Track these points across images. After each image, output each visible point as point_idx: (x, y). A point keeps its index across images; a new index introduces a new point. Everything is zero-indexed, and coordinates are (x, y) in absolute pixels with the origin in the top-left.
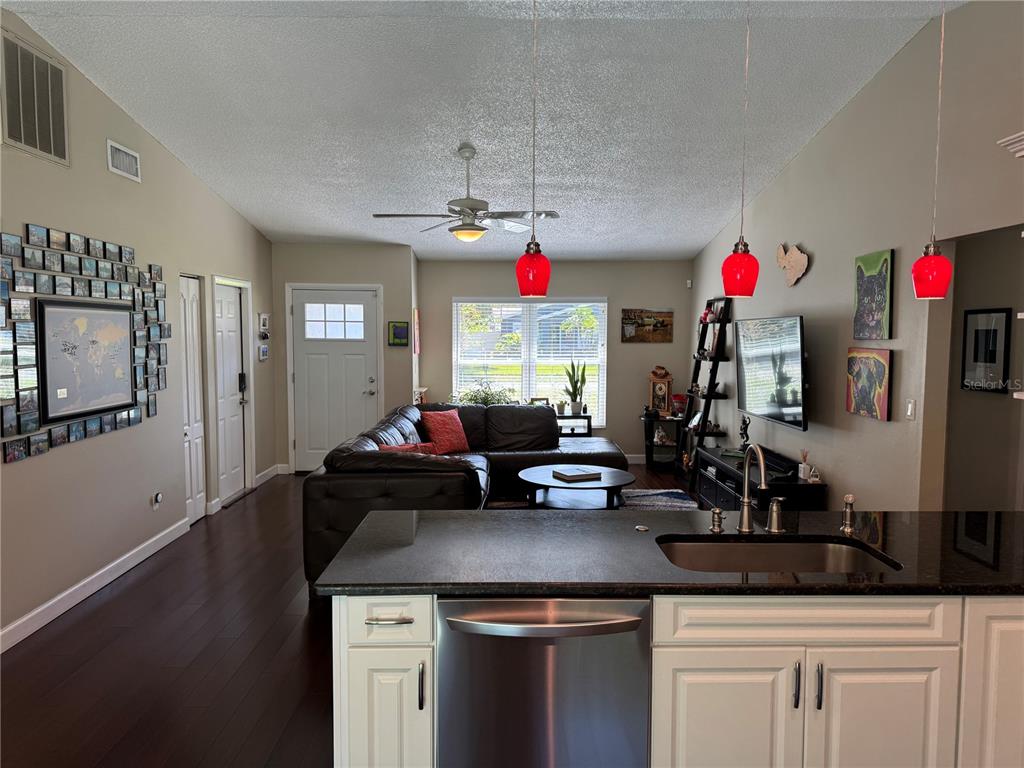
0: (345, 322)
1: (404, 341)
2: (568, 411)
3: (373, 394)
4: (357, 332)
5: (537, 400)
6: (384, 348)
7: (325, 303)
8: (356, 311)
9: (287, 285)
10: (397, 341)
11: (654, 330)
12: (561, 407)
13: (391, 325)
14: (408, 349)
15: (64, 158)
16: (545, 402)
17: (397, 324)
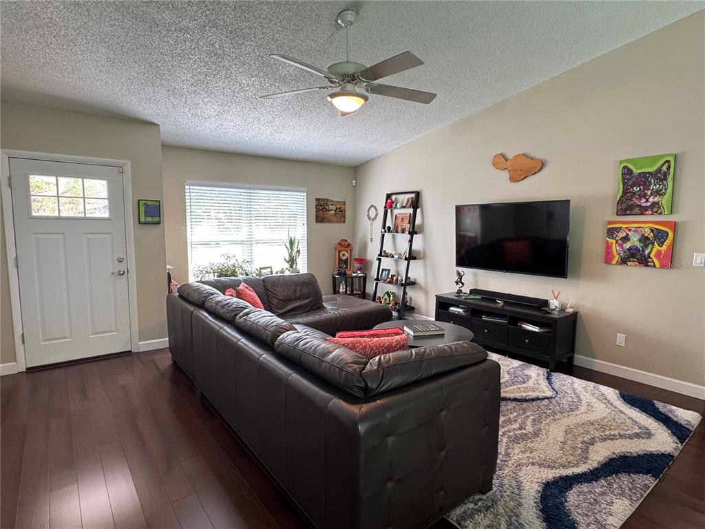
0: (84, 198)
1: (156, 219)
3: (122, 274)
5: (263, 268)
6: (135, 226)
7: (57, 176)
10: (149, 219)
11: (335, 214)
13: (141, 203)
14: (160, 227)
16: (270, 270)
17: (149, 203)
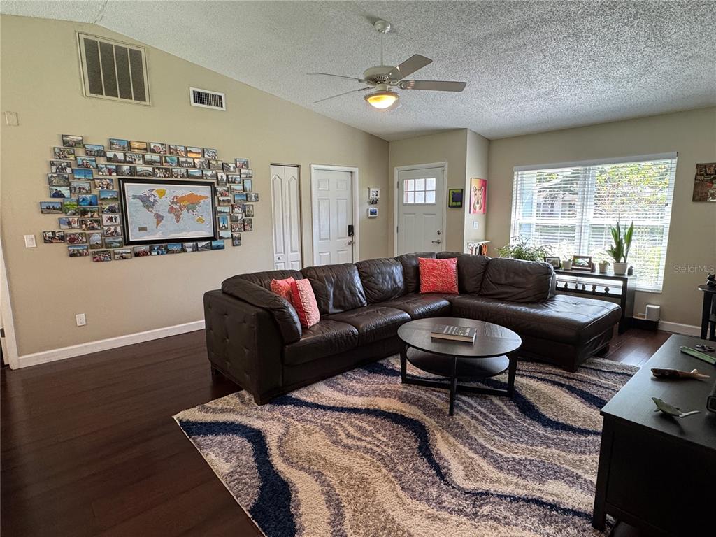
0: (425, 191)
1: (459, 204)
2: (610, 271)
3: (439, 243)
4: (431, 199)
5: (579, 257)
6: (447, 209)
7: (414, 179)
8: (432, 183)
9: (395, 168)
10: (454, 204)
12: (603, 266)
13: (451, 192)
14: (461, 209)
15: (145, 101)
16: (588, 260)
17: (455, 191)
